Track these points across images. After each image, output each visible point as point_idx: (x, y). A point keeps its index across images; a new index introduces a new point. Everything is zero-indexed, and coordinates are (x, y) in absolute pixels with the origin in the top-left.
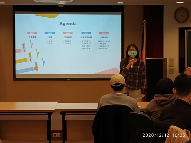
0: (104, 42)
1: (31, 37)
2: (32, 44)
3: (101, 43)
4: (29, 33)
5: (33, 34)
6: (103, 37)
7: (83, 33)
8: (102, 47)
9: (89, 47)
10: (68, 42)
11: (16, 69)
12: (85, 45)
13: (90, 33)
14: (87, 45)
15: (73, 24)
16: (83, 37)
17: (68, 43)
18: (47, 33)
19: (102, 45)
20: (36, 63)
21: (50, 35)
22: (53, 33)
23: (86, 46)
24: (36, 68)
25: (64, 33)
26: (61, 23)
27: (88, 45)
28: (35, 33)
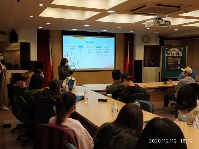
0: (107, 52)
1: (71, 49)
2: (71, 53)
3: (105, 52)
4: (70, 47)
7: (97, 47)
9: (100, 55)
13: (100, 47)
15: (92, 42)
16: (97, 49)
17: (90, 52)
18: (79, 47)
20: (74, 63)
21: (81, 48)
22: (82, 47)
23: (98, 54)
24: (74, 66)
25: (88, 47)
26: (86, 42)
28: (73, 47)
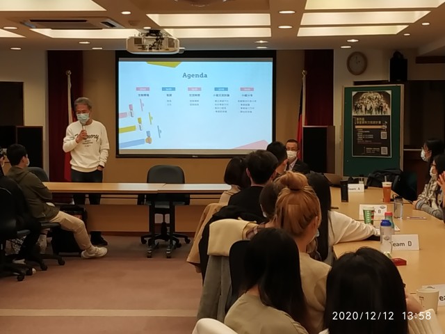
0: (247, 103)
1: (142, 95)
2: (142, 105)
3: (243, 103)
4: (138, 89)
5: (144, 91)
6: (246, 95)
7: (216, 89)
8: (245, 110)
9: (224, 110)
10: (195, 103)
11: (120, 142)
12: (219, 106)
13: (226, 89)
14: (222, 106)
15: (202, 76)
16: (217, 95)
18: (164, 89)
19: (245, 107)
20: (148, 133)
21: (169, 93)
22: (173, 89)
23: (221, 109)
24: (149, 141)
25: (190, 89)
26: (185, 75)
27: (224, 106)
28: (148, 89)
